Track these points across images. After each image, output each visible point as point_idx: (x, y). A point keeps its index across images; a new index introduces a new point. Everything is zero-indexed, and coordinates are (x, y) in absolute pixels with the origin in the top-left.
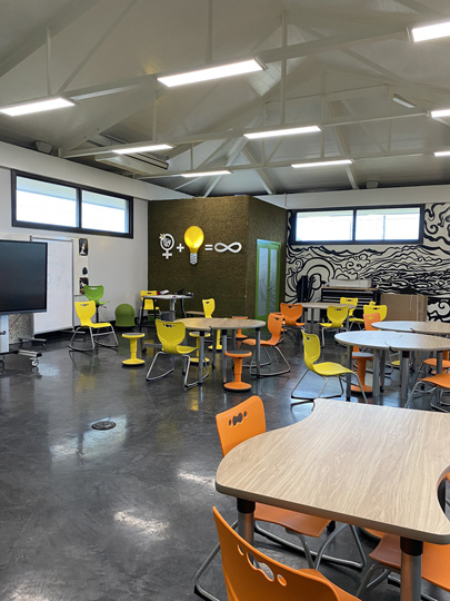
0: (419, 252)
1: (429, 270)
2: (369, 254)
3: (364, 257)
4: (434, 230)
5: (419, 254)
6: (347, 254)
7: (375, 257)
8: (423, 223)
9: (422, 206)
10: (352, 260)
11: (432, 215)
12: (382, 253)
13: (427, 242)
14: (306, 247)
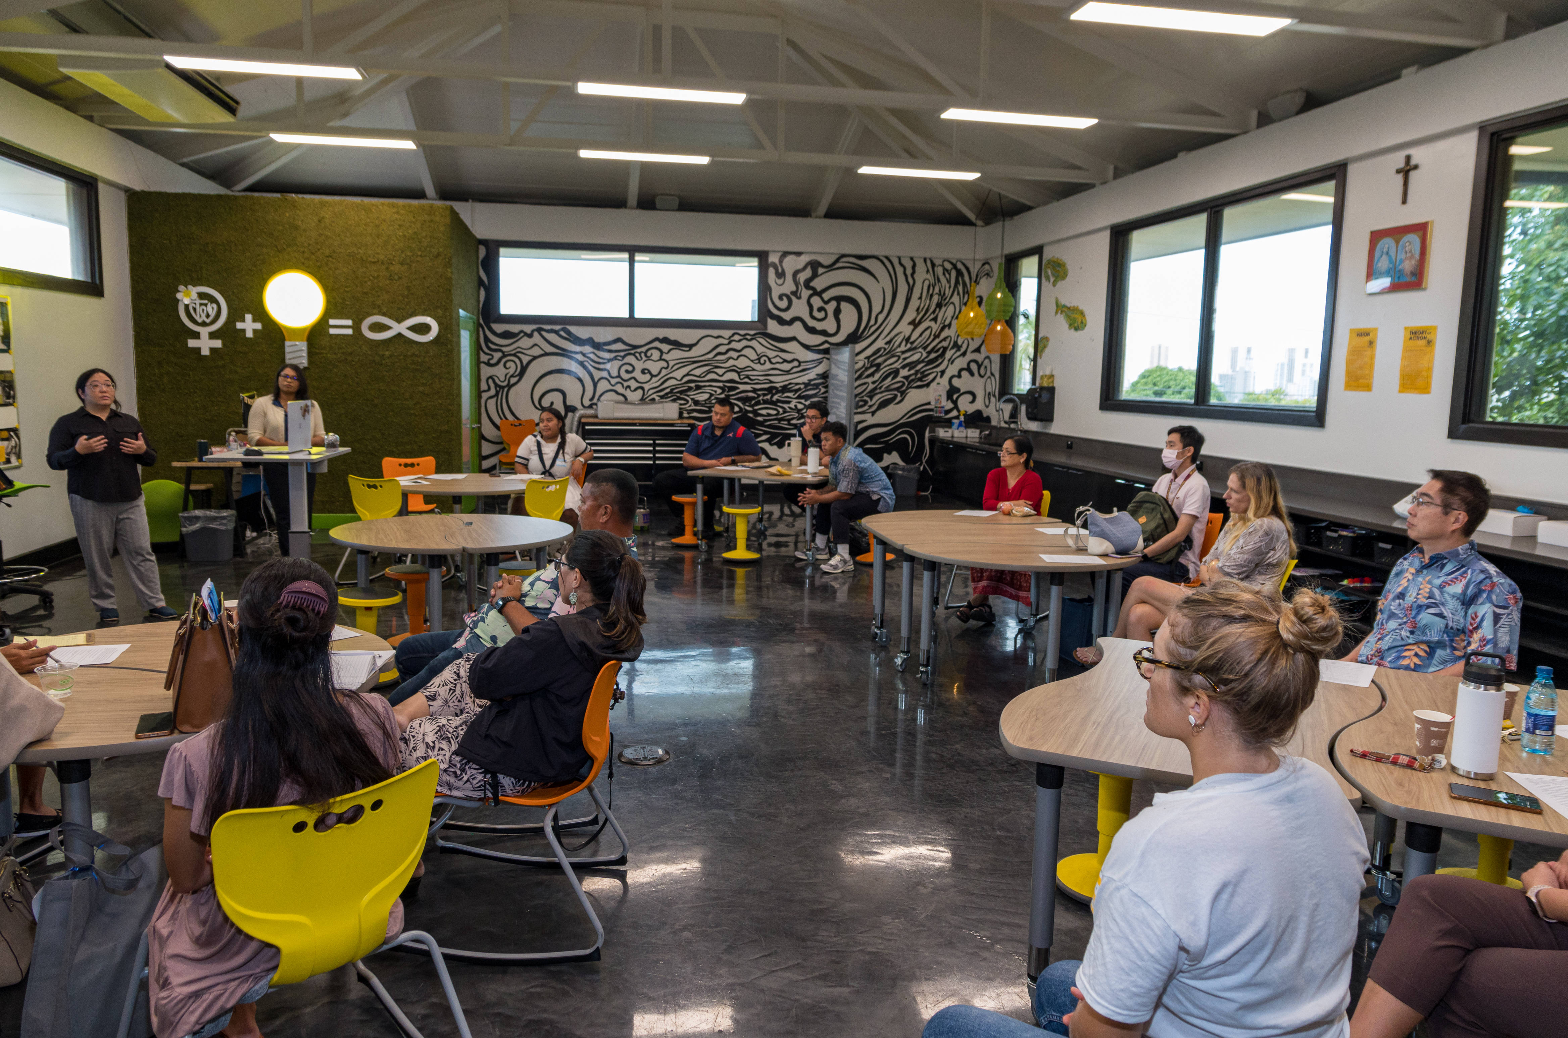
0: (760, 346)
1: (779, 381)
2: (665, 347)
3: (656, 355)
4: (783, 304)
5: (760, 349)
6: (619, 346)
7: (677, 354)
8: (764, 288)
9: (762, 257)
10: (630, 359)
11: (781, 275)
12: (691, 347)
13: (773, 327)
14: (528, 328)
